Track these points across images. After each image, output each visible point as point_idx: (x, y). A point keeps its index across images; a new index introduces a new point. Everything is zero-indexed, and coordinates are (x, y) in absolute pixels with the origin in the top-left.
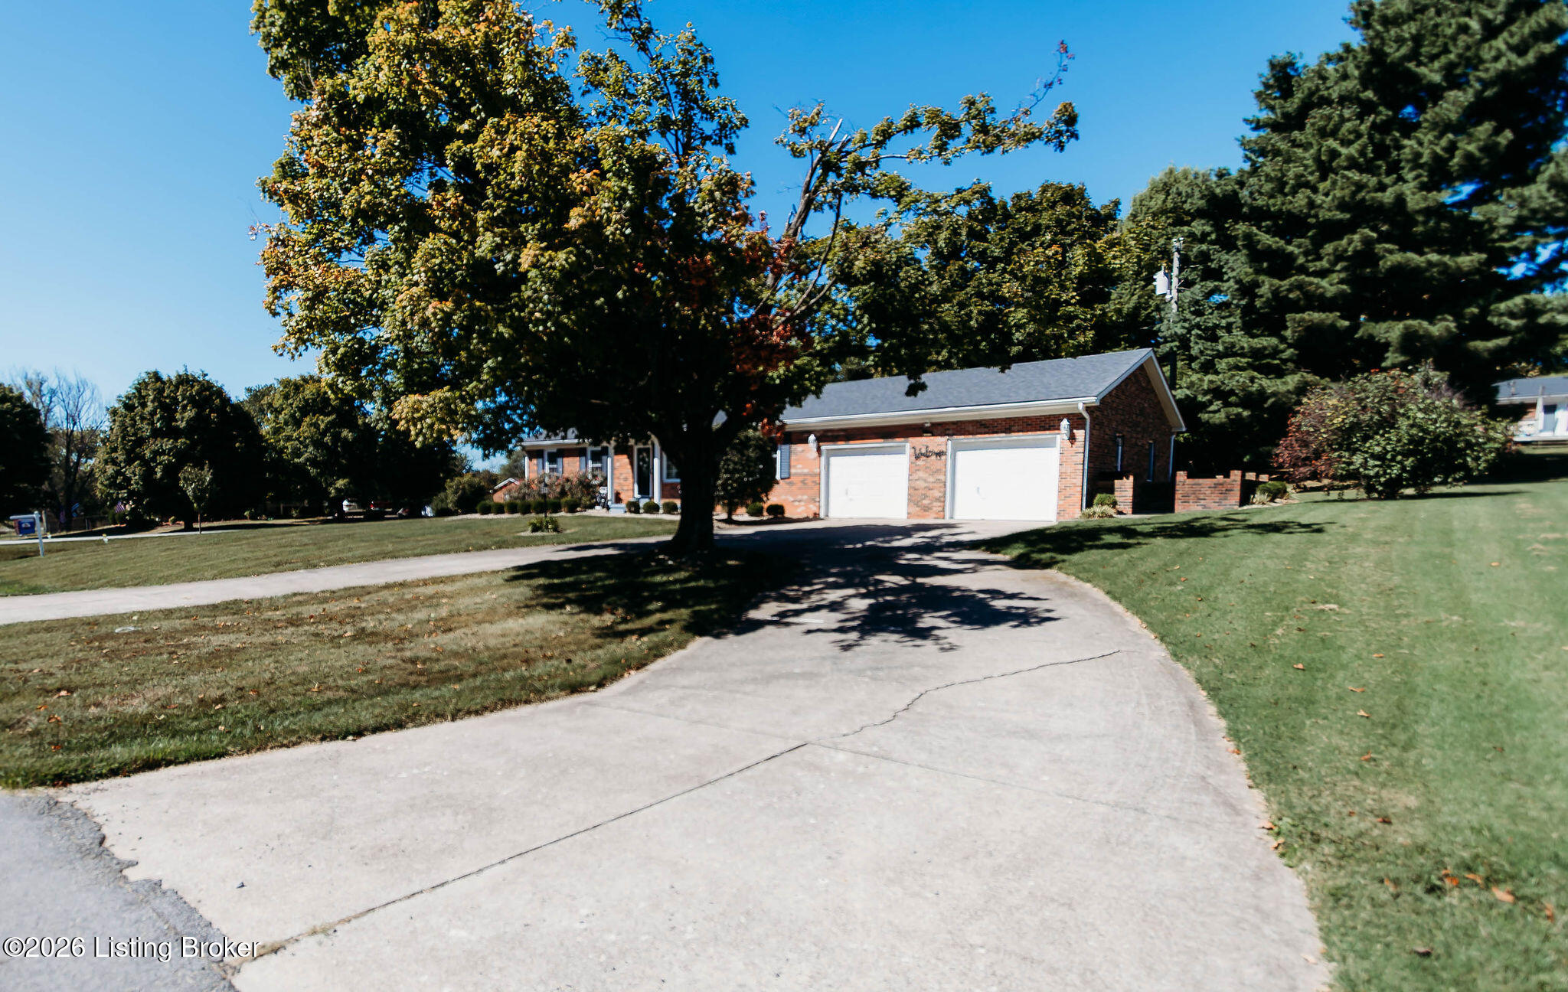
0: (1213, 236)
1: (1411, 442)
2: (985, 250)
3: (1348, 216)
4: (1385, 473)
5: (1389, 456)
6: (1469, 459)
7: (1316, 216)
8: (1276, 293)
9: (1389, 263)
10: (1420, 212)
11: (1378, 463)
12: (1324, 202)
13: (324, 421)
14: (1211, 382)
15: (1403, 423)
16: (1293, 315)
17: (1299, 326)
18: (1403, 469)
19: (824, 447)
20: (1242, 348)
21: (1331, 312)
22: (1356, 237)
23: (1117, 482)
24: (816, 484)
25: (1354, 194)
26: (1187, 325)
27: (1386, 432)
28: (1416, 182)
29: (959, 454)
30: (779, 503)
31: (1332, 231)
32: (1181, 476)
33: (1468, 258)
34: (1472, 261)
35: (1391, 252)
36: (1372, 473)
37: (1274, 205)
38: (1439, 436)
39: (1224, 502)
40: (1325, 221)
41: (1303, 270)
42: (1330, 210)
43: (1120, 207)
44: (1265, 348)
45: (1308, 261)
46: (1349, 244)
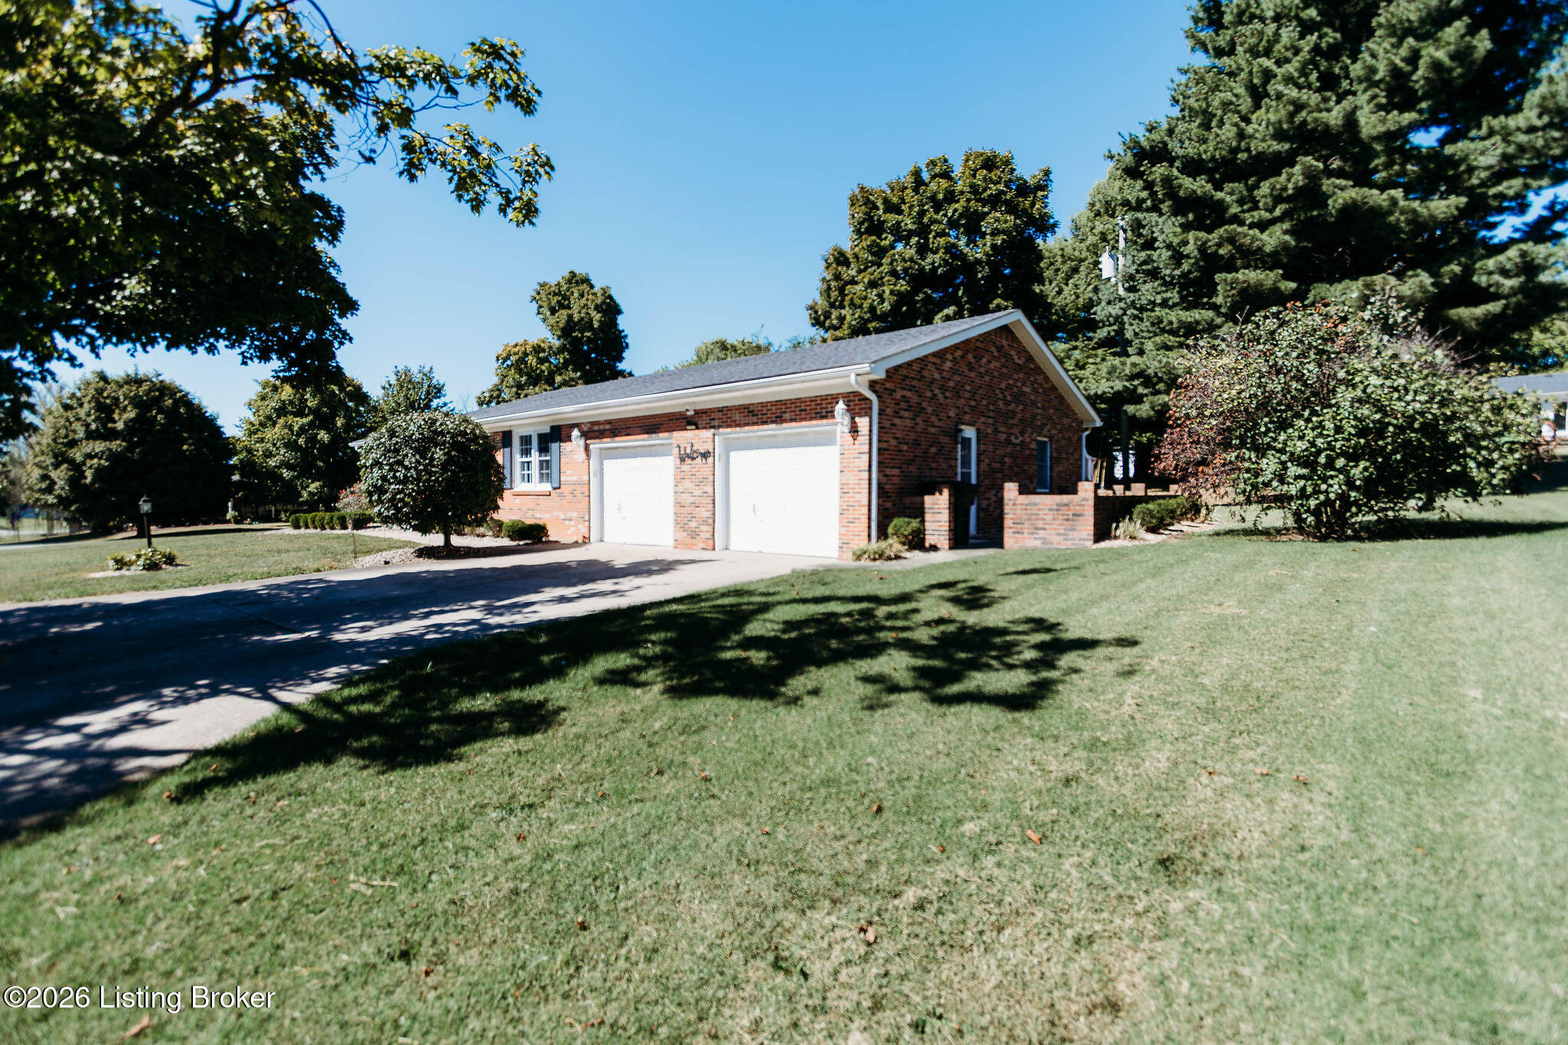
0: (1149, 203)
1: (1362, 432)
2: (899, 223)
3: (1287, 146)
4: (1317, 492)
5: (1322, 460)
6: (1472, 464)
7: (1248, 150)
8: (1202, 249)
9: (1341, 201)
10: (1377, 138)
11: (1305, 471)
12: (1256, 131)
13: (299, 422)
14: (1134, 365)
15: (1344, 396)
16: (1223, 275)
17: (1233, 288)
18: (1350, 483)
19: (595, 446)
20: (1171, 323)
21: (1271, 270)
22: (1297, 169)
23: (928, 499)
24: (588, 496)
25: (1292, 115)
26: (1122, 305)
27: (1314, 413)
28: (1372, 105)
29: (733, 454)
30: (541, 522)
31: (1270, 165)
32: (1011, 490)
33: (1444, 203)
34: (1448, 207)
35: (1342, 189)
36: (1293, 490)
37: (1205, 152)
38: (1411, 419)
39: (1071, 535)
40: (1259, 154)
41: (1237, 220)
42: (1263, 140)
43: (1051, 177)
44: (1198, 322)
45: (1243, 211)
46: (1289, 180)
